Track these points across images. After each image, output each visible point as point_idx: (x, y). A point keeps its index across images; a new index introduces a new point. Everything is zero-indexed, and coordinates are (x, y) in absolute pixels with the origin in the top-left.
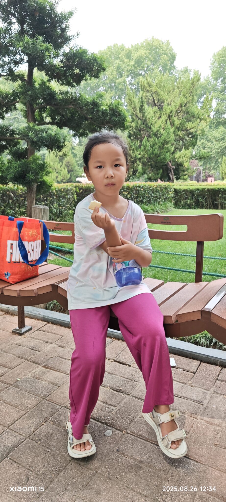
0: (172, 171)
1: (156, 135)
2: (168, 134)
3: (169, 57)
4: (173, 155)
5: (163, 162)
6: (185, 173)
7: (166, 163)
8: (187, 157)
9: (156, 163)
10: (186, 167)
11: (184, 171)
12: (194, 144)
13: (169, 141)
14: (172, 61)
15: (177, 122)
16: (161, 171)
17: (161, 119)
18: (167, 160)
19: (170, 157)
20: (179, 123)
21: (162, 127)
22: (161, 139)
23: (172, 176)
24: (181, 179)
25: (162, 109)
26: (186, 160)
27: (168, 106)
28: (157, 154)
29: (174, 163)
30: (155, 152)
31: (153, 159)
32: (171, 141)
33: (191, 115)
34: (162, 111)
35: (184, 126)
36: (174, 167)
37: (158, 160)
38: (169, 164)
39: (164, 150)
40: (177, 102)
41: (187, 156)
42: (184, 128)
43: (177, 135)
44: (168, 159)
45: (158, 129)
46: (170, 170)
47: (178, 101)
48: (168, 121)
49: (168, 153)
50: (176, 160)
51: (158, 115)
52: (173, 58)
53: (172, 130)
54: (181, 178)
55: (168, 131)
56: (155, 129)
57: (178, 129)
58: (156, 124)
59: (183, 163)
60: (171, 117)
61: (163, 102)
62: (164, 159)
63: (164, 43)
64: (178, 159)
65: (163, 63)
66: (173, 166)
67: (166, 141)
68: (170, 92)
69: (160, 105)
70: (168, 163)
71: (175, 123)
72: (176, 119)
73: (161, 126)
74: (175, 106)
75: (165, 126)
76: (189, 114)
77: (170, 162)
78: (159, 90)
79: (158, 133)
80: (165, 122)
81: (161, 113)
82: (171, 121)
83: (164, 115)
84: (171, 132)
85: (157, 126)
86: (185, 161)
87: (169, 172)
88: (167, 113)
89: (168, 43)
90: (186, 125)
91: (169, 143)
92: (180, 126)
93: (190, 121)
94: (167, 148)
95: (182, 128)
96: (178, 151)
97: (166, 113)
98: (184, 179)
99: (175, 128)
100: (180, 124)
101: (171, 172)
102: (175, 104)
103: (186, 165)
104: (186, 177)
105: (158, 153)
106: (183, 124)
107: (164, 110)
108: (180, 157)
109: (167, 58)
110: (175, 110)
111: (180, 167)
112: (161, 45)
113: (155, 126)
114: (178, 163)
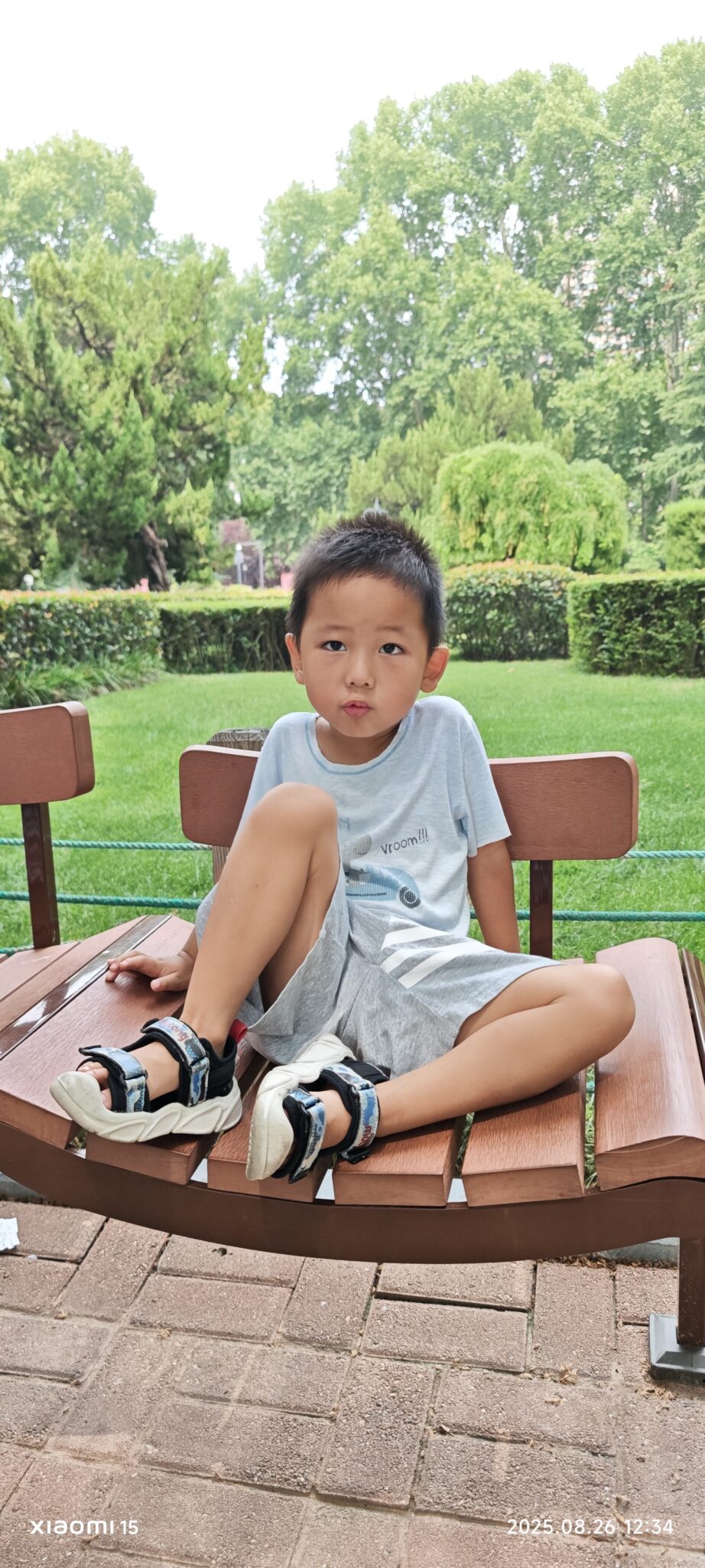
0: (161, 554)
1: (95, 440)
2: (135, 436)
3: (134, 201)
4: (159, 504)
5: (126, 527)
6: (202, 561)
7: (137, 530)
8: (202, 512)
9: (104, 527)
10: (203, 540)
11: (197, 555)
12: (221, 471)
13: (140, 461)
14: (143, 211)
15: (162, 401)
16: (124, 554)
17: (109, 391)
18: (141, 521)
19: (147, 510)
20: (169, 405)
21: (116, 416)
22: (114, 455)
23: (162, 571)
24: (192, 580)
25: (110, 356)
26: (198, 520)
27: (128, 349)
28: (105, 501)
29: (163, 530)
30: (96, 495)
31: (93, 517)
32: (145, 460)
33: (203, 380)
34: (112, 365)
35: (185, 415)
36: (165, 542)
37: (109, 518)
38: (148, 534)
39: (127, 488)
40: (157, 339)
41: (202, 507)
42: (185, 422)
43: (166, 442)
44: (142, 516)
45: (102, 422)
46: (154, 553)
47: (160, 337)
48: (132, 396)
49: (142, 499)
50: (170, 521)
51: (98, 377)
52: (145, 203)
53: (148, 425)
54: (189, 575)
55: (133, 430)
56: (91, 421)
57: (167, 422)
58: (93, 407)
59: (192, 529)
60: (139, 386)
61: (111, 337)
62: (129, 515)
63: (114, 154)
64: (175, 516)
65: (117, 217)
66: (160, 537)
67: (131, 462)
68: (131, 306)
69: (103, 347)
70: (143, 529)
71: (155, 404)
72: (156, 391)
73: (109, 412)
74: (152, 353)
75: (124, 413)
76: (198, 379)
77: (151, 525)
78: (95, 299)
79: (101, 436)
80: (123, 402)
81: (108, 373)
82: (141, 396)
83: (118, 379)
84: (144, 433)
85: (97, 411)
86: (197, 525)
87: (150, 556)
88: (127, 370)
89: (126, 158)
90: (190, 412)
91: (141, 466)
92: (171, 416)
93: (203, 399)
94: (137, 482)
95: (180, 421)
96: (172, 494)
97: (123, 373)
98: (199, 580)
99: (157, 421)
100: (173, 407)
101: (157, 558)
102: (150, 345)
103: (201, 535)
104: (204, 573)
105: (109, 497)
106: (182, 408)
107: (116, 362)
108: (179, 512)
109: (126, 203)
110: (152, 364)
111: (183, 542)
112: (105, 159)
113: (90, 412)
114: (176, 529)
